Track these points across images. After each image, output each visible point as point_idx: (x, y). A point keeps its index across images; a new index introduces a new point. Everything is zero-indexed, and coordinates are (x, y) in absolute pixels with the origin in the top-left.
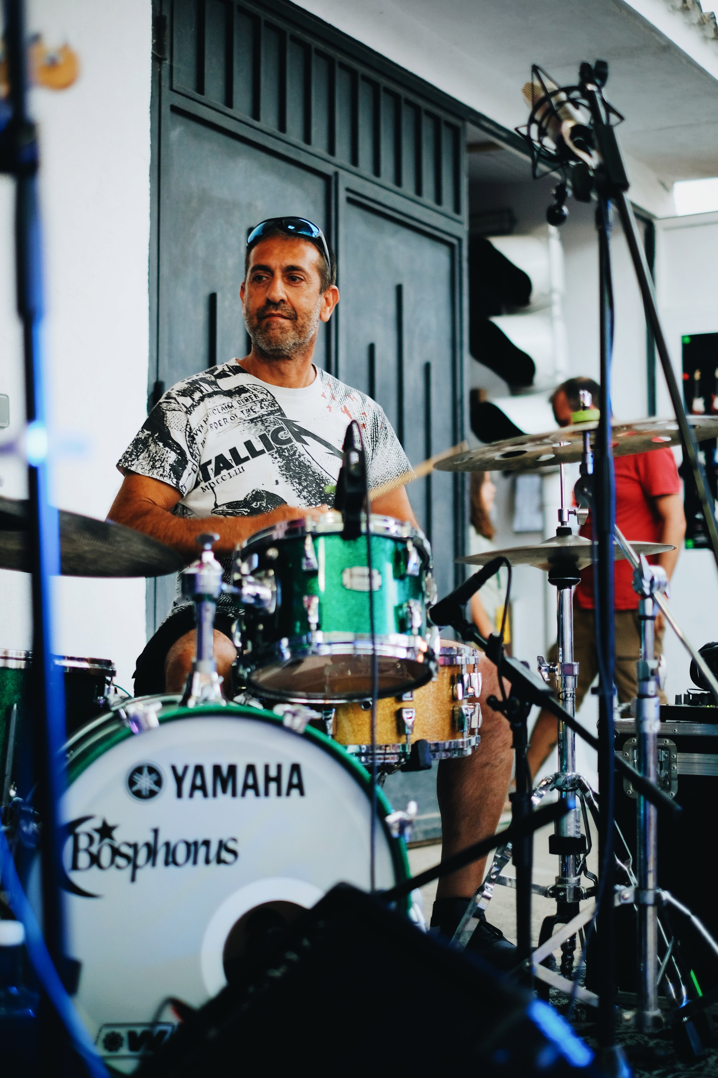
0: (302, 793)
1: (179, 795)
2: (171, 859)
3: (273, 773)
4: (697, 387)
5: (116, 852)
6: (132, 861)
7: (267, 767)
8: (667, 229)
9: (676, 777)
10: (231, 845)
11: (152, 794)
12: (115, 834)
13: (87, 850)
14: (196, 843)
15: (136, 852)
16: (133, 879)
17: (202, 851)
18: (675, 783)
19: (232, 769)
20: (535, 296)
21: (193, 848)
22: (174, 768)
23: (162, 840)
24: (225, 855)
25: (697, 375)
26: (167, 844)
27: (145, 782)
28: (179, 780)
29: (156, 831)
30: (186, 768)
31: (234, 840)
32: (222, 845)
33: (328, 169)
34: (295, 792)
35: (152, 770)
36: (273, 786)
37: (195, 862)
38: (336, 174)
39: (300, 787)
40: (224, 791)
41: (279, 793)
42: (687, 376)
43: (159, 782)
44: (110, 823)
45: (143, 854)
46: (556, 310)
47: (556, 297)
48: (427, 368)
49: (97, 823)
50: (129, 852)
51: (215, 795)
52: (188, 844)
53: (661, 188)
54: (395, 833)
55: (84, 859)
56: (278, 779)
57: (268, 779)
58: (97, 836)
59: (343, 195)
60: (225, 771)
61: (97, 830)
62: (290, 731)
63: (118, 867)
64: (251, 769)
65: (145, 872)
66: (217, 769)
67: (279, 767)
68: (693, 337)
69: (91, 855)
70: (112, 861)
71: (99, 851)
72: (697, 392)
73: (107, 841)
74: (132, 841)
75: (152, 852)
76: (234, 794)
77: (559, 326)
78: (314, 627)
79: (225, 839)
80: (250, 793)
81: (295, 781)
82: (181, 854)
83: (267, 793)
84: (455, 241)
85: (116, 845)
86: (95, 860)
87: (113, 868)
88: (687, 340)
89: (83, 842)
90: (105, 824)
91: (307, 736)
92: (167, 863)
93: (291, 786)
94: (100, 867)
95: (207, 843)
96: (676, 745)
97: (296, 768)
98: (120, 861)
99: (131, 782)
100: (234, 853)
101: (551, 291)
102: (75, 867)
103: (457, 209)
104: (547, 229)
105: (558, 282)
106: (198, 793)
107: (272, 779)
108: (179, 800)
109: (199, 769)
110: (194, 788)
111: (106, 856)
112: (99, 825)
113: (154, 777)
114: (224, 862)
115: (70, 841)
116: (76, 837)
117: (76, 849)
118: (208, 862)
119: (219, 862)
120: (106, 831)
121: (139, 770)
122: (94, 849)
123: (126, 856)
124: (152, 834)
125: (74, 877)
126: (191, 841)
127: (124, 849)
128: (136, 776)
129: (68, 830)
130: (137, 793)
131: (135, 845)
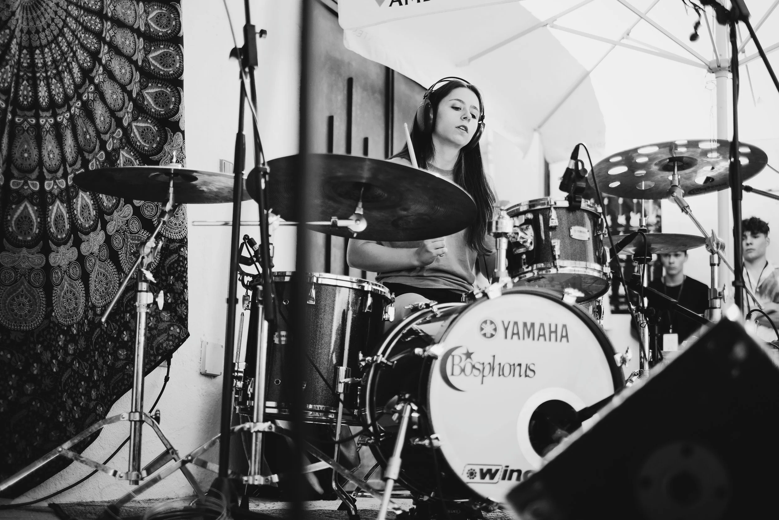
0: (568, 341)
1: (506, 337)
2: (502, 373)
3: (553, 329)
5: (474, 367)
6: (482, 372)
7: (550, 325)
10: (532, 367)
12: (472, 356)
13: (459, 365)
14: (514, 365)
15: (484, 368)
16: (482, 383)
17: (518, 368)
19: (533, 325)
21: (512, 367)
22: (503, 323)
23: (496, 363)
24: (529, 372)
27: (488, 329)
28: (506, 329)
30: (509, 323)
31: (534, 364)
32: (527, 367)
34: (564, 340)
35: (492, 323)
36: (553, 335)
37: (514, 376)
39: (567, 336)
40: (529, 336)
41: (556, 340)
43: (495, 330)
44: (470, 351)
45: (487, 368)
50: (481, 367)
51: (524, 339)
52: (510, 365)
55: (457, 370)
56: (556, 332)
57: (551, 332)
58: (464, 357)
60: (529, 326)
61: (464, 354)
62: (565, 306)
63: (475, 376)
64: (542, 325)
65: (488, 379)
66: (525, 324)
67: (556, 325)
69: (461, 368)
70: (472, 372)
71: (465, 366)
73: (469, 360)
74: (482, 362)
75: (492, 369)
76: (534, 339)
78: (558, 257)
79: (529, 364)
80: (542, 338)
81: (564, 334)
82: (507, 370)
83: (550, 340)
85: (473, 363)
86: (463, 370)
87: (472, 375)
89: (457, 360)
90: (468, 352)
92: (500, 375)
93: (562, 336)
95: (520, 365)
97: (564, 326)
98: (476, 372)
99: (481, 329)
100: (533, 371)
102: (452, 374)
106: (515, 337)
107: (553, 332)
108: (506, 340)
109: (516, 323)
110: (513, 334)
111: (468, 369)
112: (465, 352)
113: (493, 326)
114: (528, 376)
115: (450, 359)
116: (453, 356)
117: (453, 365)
118: (520, 376)
119: (526, 376)
120: (469, 355)
121: (485, 322)
122: (462, 365)
123: (479, 369)
124: (492, 358)
125: (451, 379)
126: (512, 364)
127: (477, 366)
128: (484, 326)
129: (449, 353)
130: (485, 335)
131: (483, 364)
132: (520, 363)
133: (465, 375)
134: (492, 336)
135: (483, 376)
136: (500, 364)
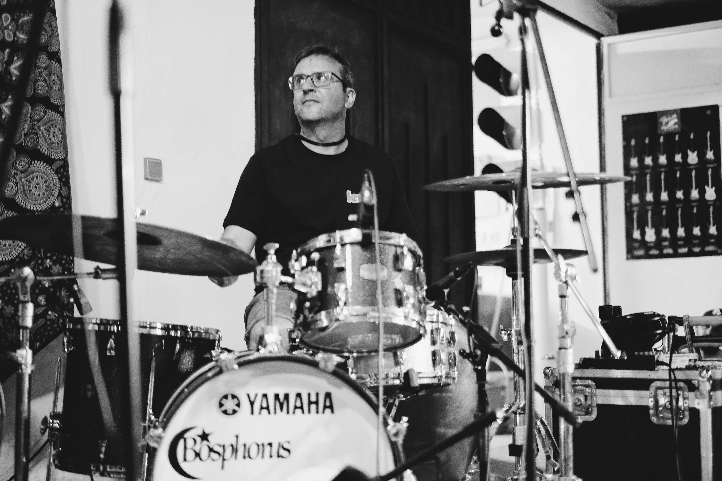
0: (332, 412)
1: (252, 413)
2: (247, 455)
3: (313, 399)
4: (633, 150)
5: (211, 450)
6: (222, 456)
7: (309, 395)
9: (596, 405)
10: (286, 446)
12: (210, 438)
13: (192, 449)
15: (224, 451)
16: (223, 468)
17: (268, 448)
18: (595, 410)
19: (287, 396)
21: (261, 447)
22: (248, 396)
23: (241, 442)
24: (283, 452)
25: (633, 142)
27: (229, 405)
28: (252, 404)
29: (237, 437)
30: (256, 395)
31: (289, 442)
32: (280, 446)
34: (328, 411)
35: (234, 397)
36: (313, 407)
37: (263, 457)
39: (331, 407)
40: (281, 409)
41: (317, 412)
42: (626, 143)
43: (238, 405)
44: (207, 432)
45: (229, 450)
48: (445, 139)
49: (199, 431)
50: (220, 450)
51: (275, 413)
52: (258, 445)
55: (190, 455)
56: (317, 403)
57: (310, 403)
58: (199, 440)
59: (385, 24)
60: (282, 398)
61: (199, 436)
62: (324, 371)
63: (213, 460)
64: (299, 395)
65: (230, 462)
66: (277, 397)
67: (317, 394)
68: (629, 116)
69: (195, 452)
70: (209, 456)
71: (200, 450)
72: (633, 153)
73: (205, 442)
74: (222, 444)
75: (235, 450)
76: (288, 412)
78: (341, 304)
79: (282, 441)
80: (298, 412)
81: (328, 404)
82: (254, 451)
83: (309, 412)
85: (211, 446)
86: (198, 455)
87: (210, 460)
88: (625, 118)
89: (190, 443)
90: (204, 432)
91: (334, 373)
92: (244, 457)
93: (325, 407)
95: (270, 444)
96: (596, 384)
97: (328, 395)
98: (214, 456)
99: (221, 405)
100: (288, 451)
102: (185, 460)
106: (265, 412)
107: (313, 402)
108: (252, 416)
109: (265, 396)
110: (262, 408)
111: (204, 453)
112: (200, 433)
113: (236, 401)
114: (282, 457)
115: (181, 443)
116: (185, 440)
117: (185, 448)
118: (271, 456)
119: (279, 456)
120: (204, 437)
121: (226, 397)
122: (197, 448)
123: (218, 453)
124: (235, 439)
125: (184, 466)
126: (260, 443)
127: (217, 448)
128: (224, 401)
129: (181, 436)
130: (225, 412)
131: (224, 446)
132: (270, 441)
133: (201, 459)
134: (234, 412)
135: (224, 459)
136: (245, 445)
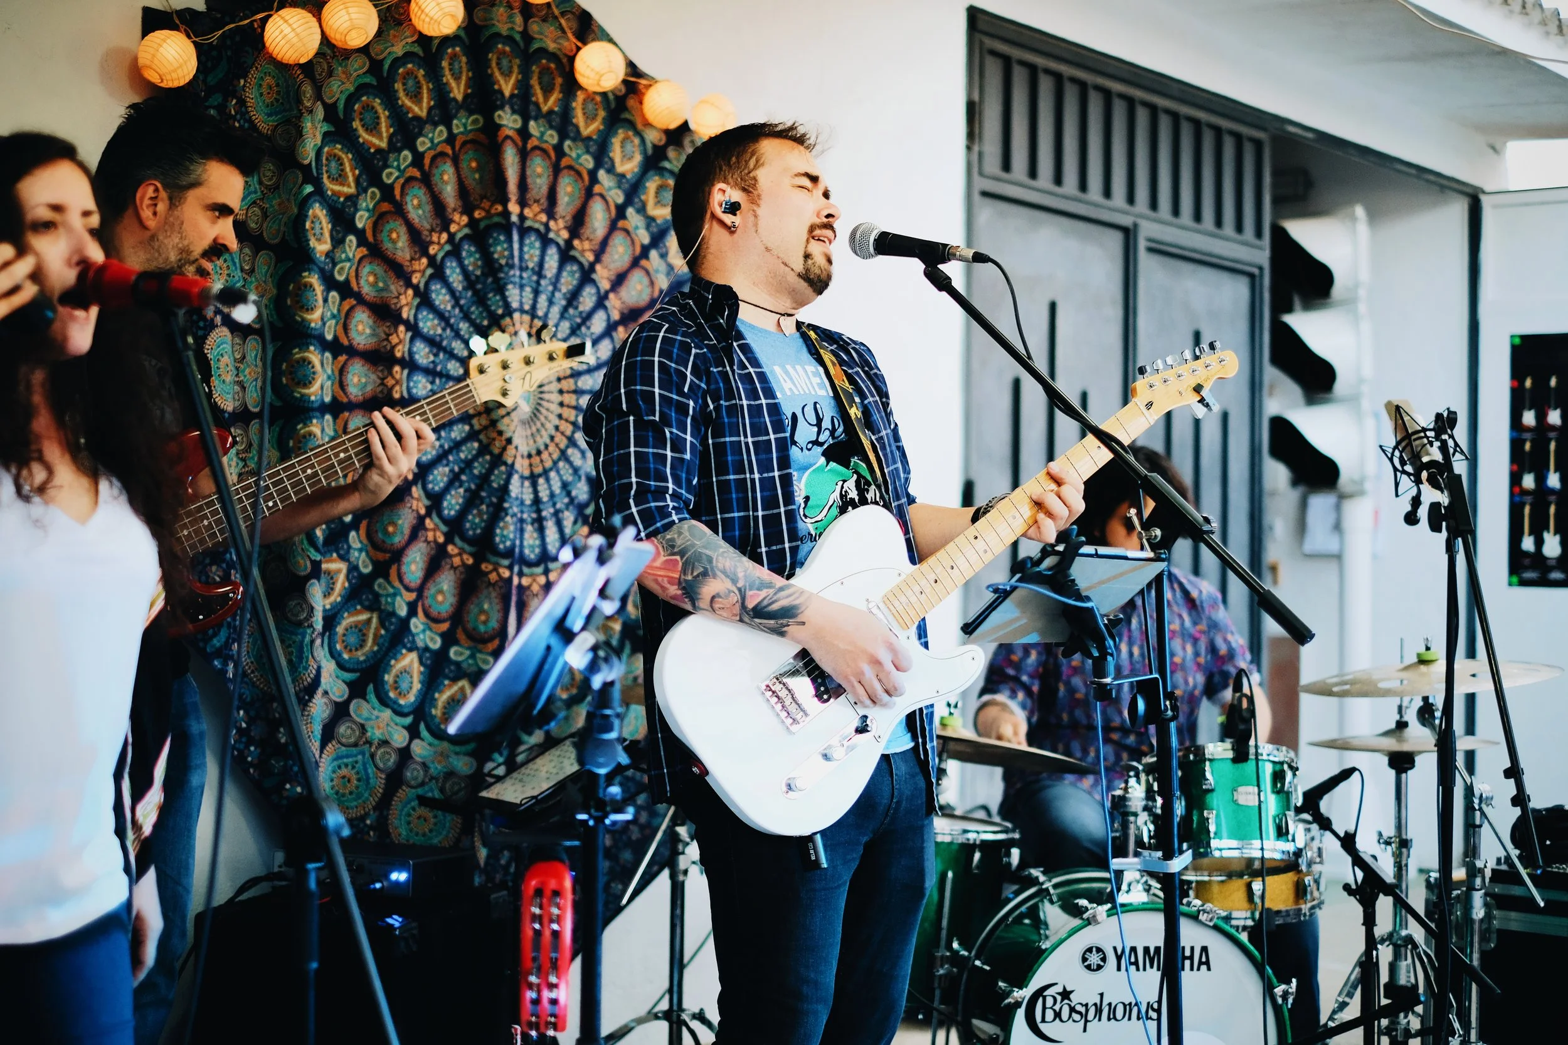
0: (1209, 969)
1: (1119, 969)
2: (1112, 1016)
3: (1188, 953)
4: (1527, 396)
5: (1072, 1010)
6: (1084, 1016)
8: (1496, 207)
9: (1495, 932)
10: (1156, 1006)
11: (1099, 967)
12: (1072, 996)
13: (1052, 1008)
14: (1130, 1004)
15: (1087, 1011)
16: (1085, 1031)
17: (1135, 1010)
18: (1494, 936)
19: (1158, 950)
20: (1337, 290)
22: (1115, 949)
23: (1105, 1003)
24: (1152, 1014)
25: (1528, 383)
26: (1110, 1004)
27: (1094, 959)
28: (1119, 958)
29: (1102, 995)
30: (1124, 949)
31: (1158, 1002)
32: (1150, 1006)
33: (1126, 221)
34: (1204, 968)
35: (1099, 950)
36: (1188, 963)
37: (1130, 1019)
38: (1136, 225)
39: (1207, 963)
40: (1152, 967)
41: (1192, 969)
42: (1516, 384)
43: (1104, 959)
44: (1068, 989)
45: (1092, 1011)
46: (1362, 308)
47: (1362, 293)
48: (1225, 417)
49: (1059, 989)
50: (1083, 1010)
51: (1145, 969)
52: (1125, 1005)
53: (1491, 151)
54: (1280, 1001)
55: (1050, 1015)
56: (1191, 958)
57: (1184, 958)
58: (1059, 998)
59: (1142, 244)
60: (1152, 952)
61: (1059, 994)
63: (1074, 1021)
65: (1094, 1025)
66: (1146, 950)
67: (1192, 948)
68: (1524, 338)
69: (1055, 1011)
70: (1070, 1017)
71: (1061, 1009)
72: (1527, 404)
73: (1066, 1001)
74: (1084, 1002)
75: (1099, 1011)
76: (1159, 969)
77: (1365, 326)
78: (1212, 835)
81: (1204, 959)
82: (1119, 1012)
83: (1183, 969)
84: (1256, 271)
85: (1073, 1005)
86: (1058, 1015)
87: (1071, 1022)
88: (1517, 341)
89: (1049, 1002)
90: (1064, 988)
91: (1216, 928)
92: (1109, 1019)
93: (1200, 963)
94: (1062, 1021)
97: (1204, 949)
98: (1076, 1017)
99: (1084, 959)
100: (1158, 1012)
101: (1357, 286)
103: (1259, 234)
104: (1354, 212)
105: (1364, 275)
106: (1133, 968)
107: (1187, 958)
108: (1119, 973)
109: (1133, 949)
110: (1130, 964)
111: (1065, 1013)
112: (1061, 990)
113: (1101, 955)
114: (1151, 1019)
115: (1040, 1001)
116: (1044, 998)
117: (1044, 1007)
118: (1139, 1018)
119: (1147, 1018)
120: (1066, 994)
121: (1090, 950)
122: (1057, 1007)
123: (1080, 1013)
124: (1099, 997)
125: (1043, 1027)
126: (1127, 1003)
127: (1078, 1008)
128: (1088, 955)
129: (1040, 993)
130: (1089, 967)
131: (1086, 1005)
135: (1086, 1021)
